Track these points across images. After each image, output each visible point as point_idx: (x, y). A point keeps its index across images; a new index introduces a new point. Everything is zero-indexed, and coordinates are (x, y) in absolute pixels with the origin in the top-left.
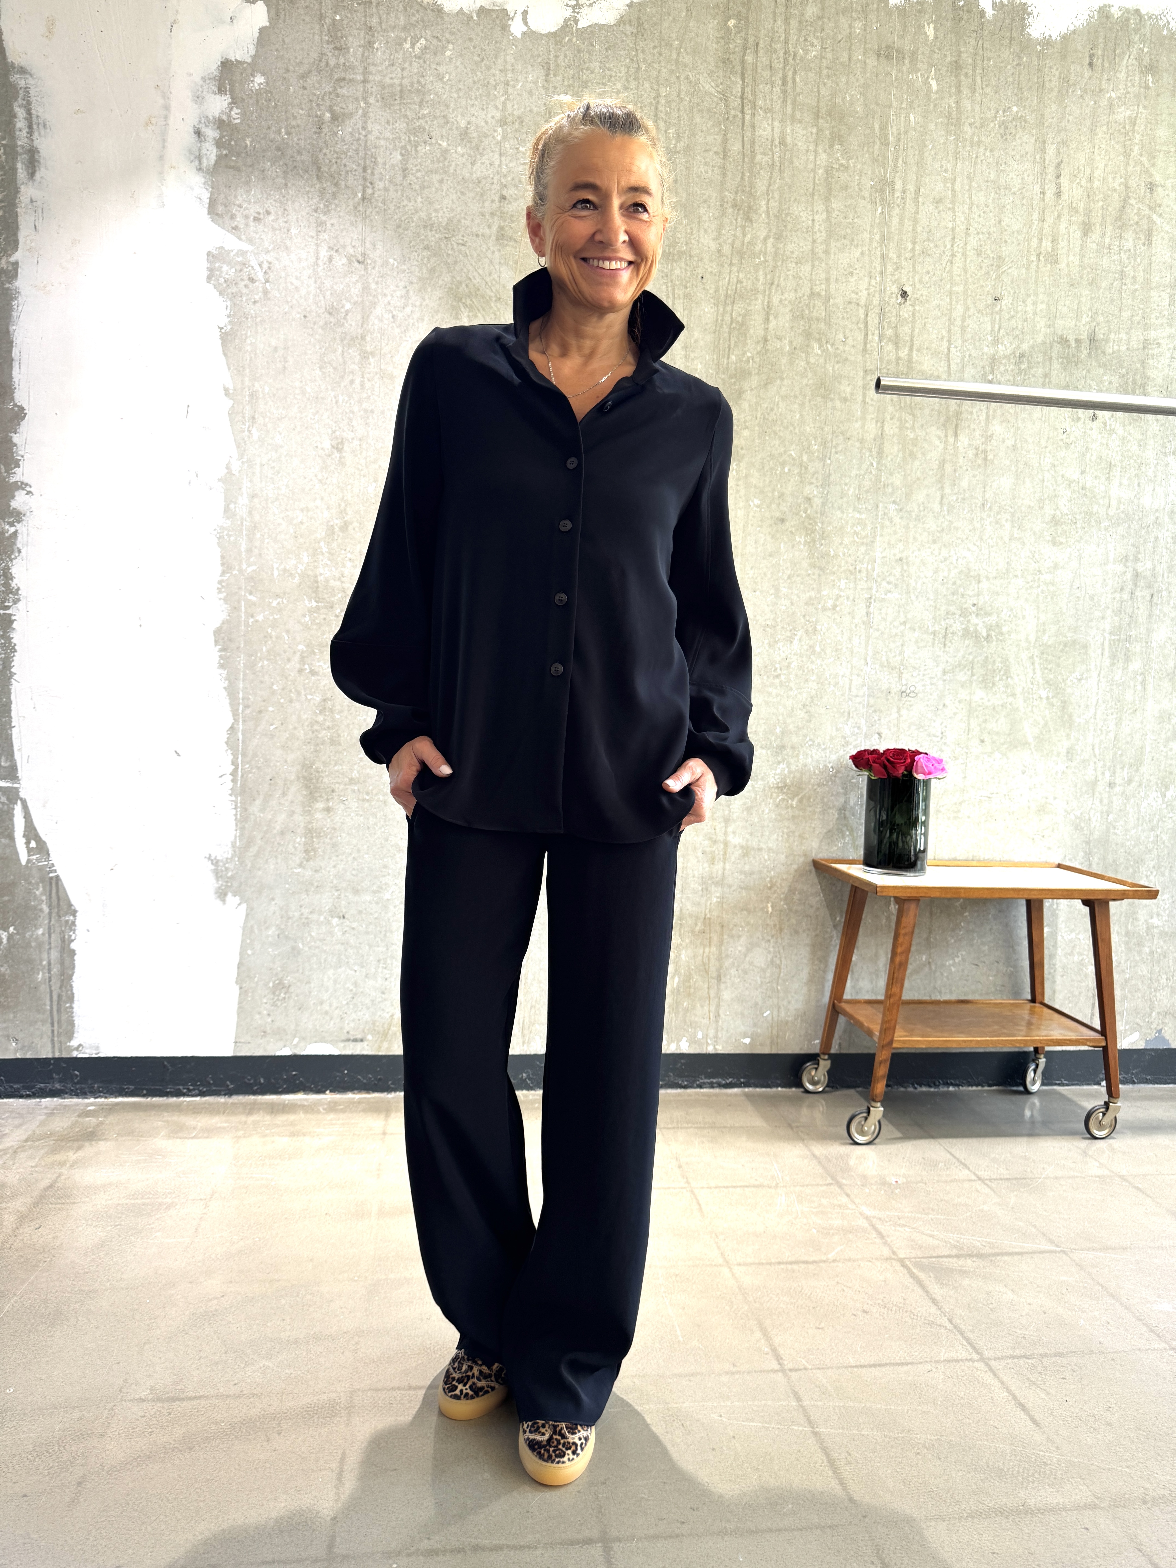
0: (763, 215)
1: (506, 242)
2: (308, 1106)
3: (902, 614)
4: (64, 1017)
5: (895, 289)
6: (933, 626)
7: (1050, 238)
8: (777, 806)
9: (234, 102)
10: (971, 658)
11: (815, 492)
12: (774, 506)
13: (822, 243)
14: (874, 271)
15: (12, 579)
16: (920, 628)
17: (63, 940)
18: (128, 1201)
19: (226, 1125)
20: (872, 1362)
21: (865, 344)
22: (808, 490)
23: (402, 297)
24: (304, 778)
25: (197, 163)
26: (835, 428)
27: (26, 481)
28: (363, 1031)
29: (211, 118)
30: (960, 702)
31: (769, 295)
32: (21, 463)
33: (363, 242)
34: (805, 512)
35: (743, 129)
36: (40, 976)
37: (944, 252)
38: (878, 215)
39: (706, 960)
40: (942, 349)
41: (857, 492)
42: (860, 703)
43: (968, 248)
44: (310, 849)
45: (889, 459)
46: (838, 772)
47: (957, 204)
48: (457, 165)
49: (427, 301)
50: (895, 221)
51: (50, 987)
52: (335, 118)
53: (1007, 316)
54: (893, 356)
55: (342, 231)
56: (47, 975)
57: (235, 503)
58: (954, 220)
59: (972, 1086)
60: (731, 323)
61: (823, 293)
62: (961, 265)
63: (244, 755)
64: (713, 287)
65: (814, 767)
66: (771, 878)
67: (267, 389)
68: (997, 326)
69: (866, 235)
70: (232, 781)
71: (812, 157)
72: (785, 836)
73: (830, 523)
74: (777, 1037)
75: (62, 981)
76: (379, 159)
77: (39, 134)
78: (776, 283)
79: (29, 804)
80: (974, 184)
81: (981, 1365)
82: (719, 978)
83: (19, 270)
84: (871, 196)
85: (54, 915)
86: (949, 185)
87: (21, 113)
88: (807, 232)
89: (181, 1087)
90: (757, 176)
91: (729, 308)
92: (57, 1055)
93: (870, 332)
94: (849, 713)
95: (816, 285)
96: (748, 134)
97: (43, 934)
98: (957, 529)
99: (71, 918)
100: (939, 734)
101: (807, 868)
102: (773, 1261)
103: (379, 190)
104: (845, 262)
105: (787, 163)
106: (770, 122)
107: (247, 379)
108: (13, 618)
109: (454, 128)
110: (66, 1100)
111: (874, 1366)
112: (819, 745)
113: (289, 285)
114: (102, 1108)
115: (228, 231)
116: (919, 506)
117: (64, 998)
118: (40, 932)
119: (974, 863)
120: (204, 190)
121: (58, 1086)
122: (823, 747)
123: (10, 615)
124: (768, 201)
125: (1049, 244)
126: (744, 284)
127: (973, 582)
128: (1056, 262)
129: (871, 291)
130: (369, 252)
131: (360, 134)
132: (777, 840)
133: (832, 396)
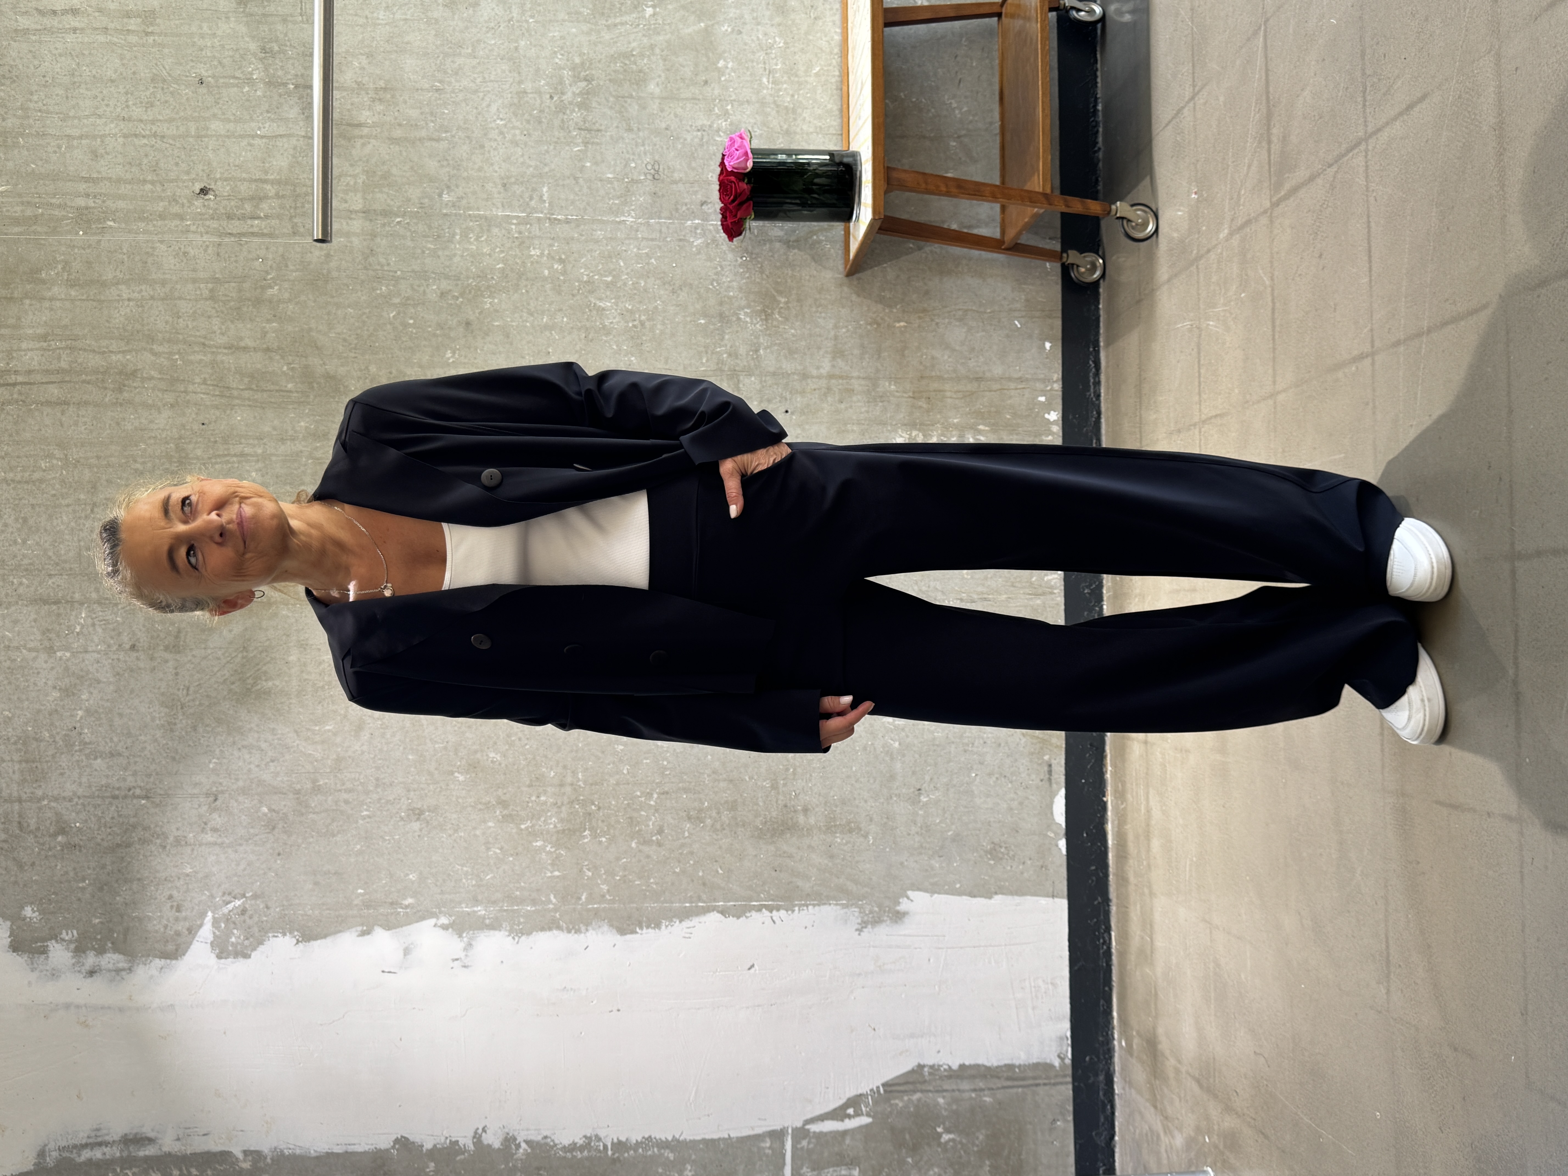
0: (128, 357)
1: (182, 643)
2: (1119, 820)
3: (565, 182)
4: (1030, 1074)
5: (198, 203)
6: (578, 146)
7: (125, 20)
8: (787, 319)
9: (55, 937)
10: (611, 99)
11: (435, 287)
12: (452, 334)
13: (154, 289)
14: (180, 228)
15: (575, 1144)
16: (580, 160)
17: (950, 1077)
18: (1212, 1006)
19: (1138, 907)
20: (1366, 258)
21: (263, 235)
22: (433, 297)
23: (250, 753)
24: (772, 836)
25: (123, 973)
26: (360, 266)
27: (472, 1134)
28: (1040, 764)
29: (74, 960)
30: (662, 111)
31: (216, 347)
32: (453, 1140)
33: (193, 796)
34: (457, 298)
35: (34, 384)
36: (987, 1099)
37: (152, 146)
38: (116, 225)
39: (960, 395)
40: (262, 145)
41: (431, 239)
42: (668, 228)
43: (145, 117)
44: (848, 828)
45: (392, 203)
46: (746, 251)
47: (96, 133)
48: (102, 699)
49: (253, 725)
50: (121, 204)
51: (998, 1088)
52: (62, 831)
53: (220, 69)
54: (275, 203)
55: (184, 819)
56: (986, 1092)
57: (484, 918)
58: (115, 135)
59: (1096, 83)
60: (252, 389)
61: (210, 286)
62: (166, 125)
63: (751, 899)
64: (213, 411)
65: (743, 279)
66: (867, 324)
67: (360, 891)
68: (231, 81)
69: (141, 237)
70: (778, 910)
71: (58, 304)
72: (820, 309)
73: (468, 269)
74: (1043, 311)
75: (992, 1076)
76: (103, 783)
77: (108, 1135)
78: (203, 340)
79: (809, 1116)
80: (71, 114)
81: (1372, 141)
82: (979, 379)
83: (252, 1149)
84: (95, 234)
85: (924, 1087)
86: (75, 143)
87: (86, 1154)
88: (142, 306)
89: (1101, 951)
90: (84, 365)
91: (235, 393)
92: (1069, 1079)
93: (251, 230)
94: (680, 240)
95: (201, 294)
96: (38, 378)
97: (944, 1097)
98: (466, 121)
99: (926, 1069)
100: (699, 133)
101: (855, 283)
102: (1271, 346)
103: (136, 781)
104: (172, 261)
105: (68, 333)
106: (23, 353)
107: (351, 912)
108: (615, 1140)
109: (62, 703)
110: (1117, 1068)
111: (1370, 257)
112: (717, 274)
113: (246, 872)
114: (1124, 1033)
115: (194, 938)
116: (442, 166)
117: (1010, 1074)
118: (941, 1101)
119: (845, 88)
120: (152, 964)
121: (1101, 1078)
122: (719, 269)
123: (613, 1143)
124: (111, 352)
125: (132, 21)
126: (207, 376)
127: (526, 99)
128: (153, 12)
129: (203, 230)
130: (204, 790)
131: (77, 804)
132: (824, 318)
133: (325, 271)
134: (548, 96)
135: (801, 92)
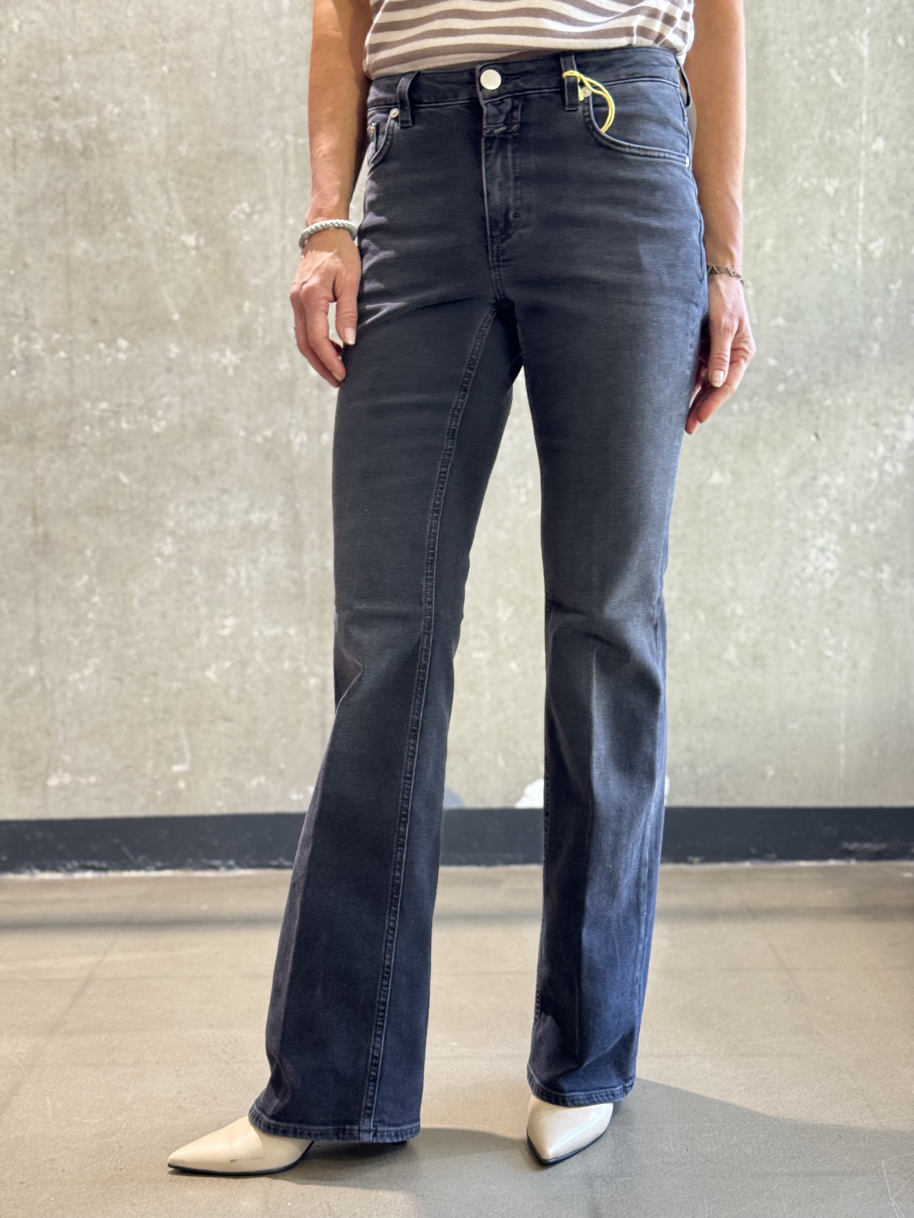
134: (58, 93)
135: (91, 457)
